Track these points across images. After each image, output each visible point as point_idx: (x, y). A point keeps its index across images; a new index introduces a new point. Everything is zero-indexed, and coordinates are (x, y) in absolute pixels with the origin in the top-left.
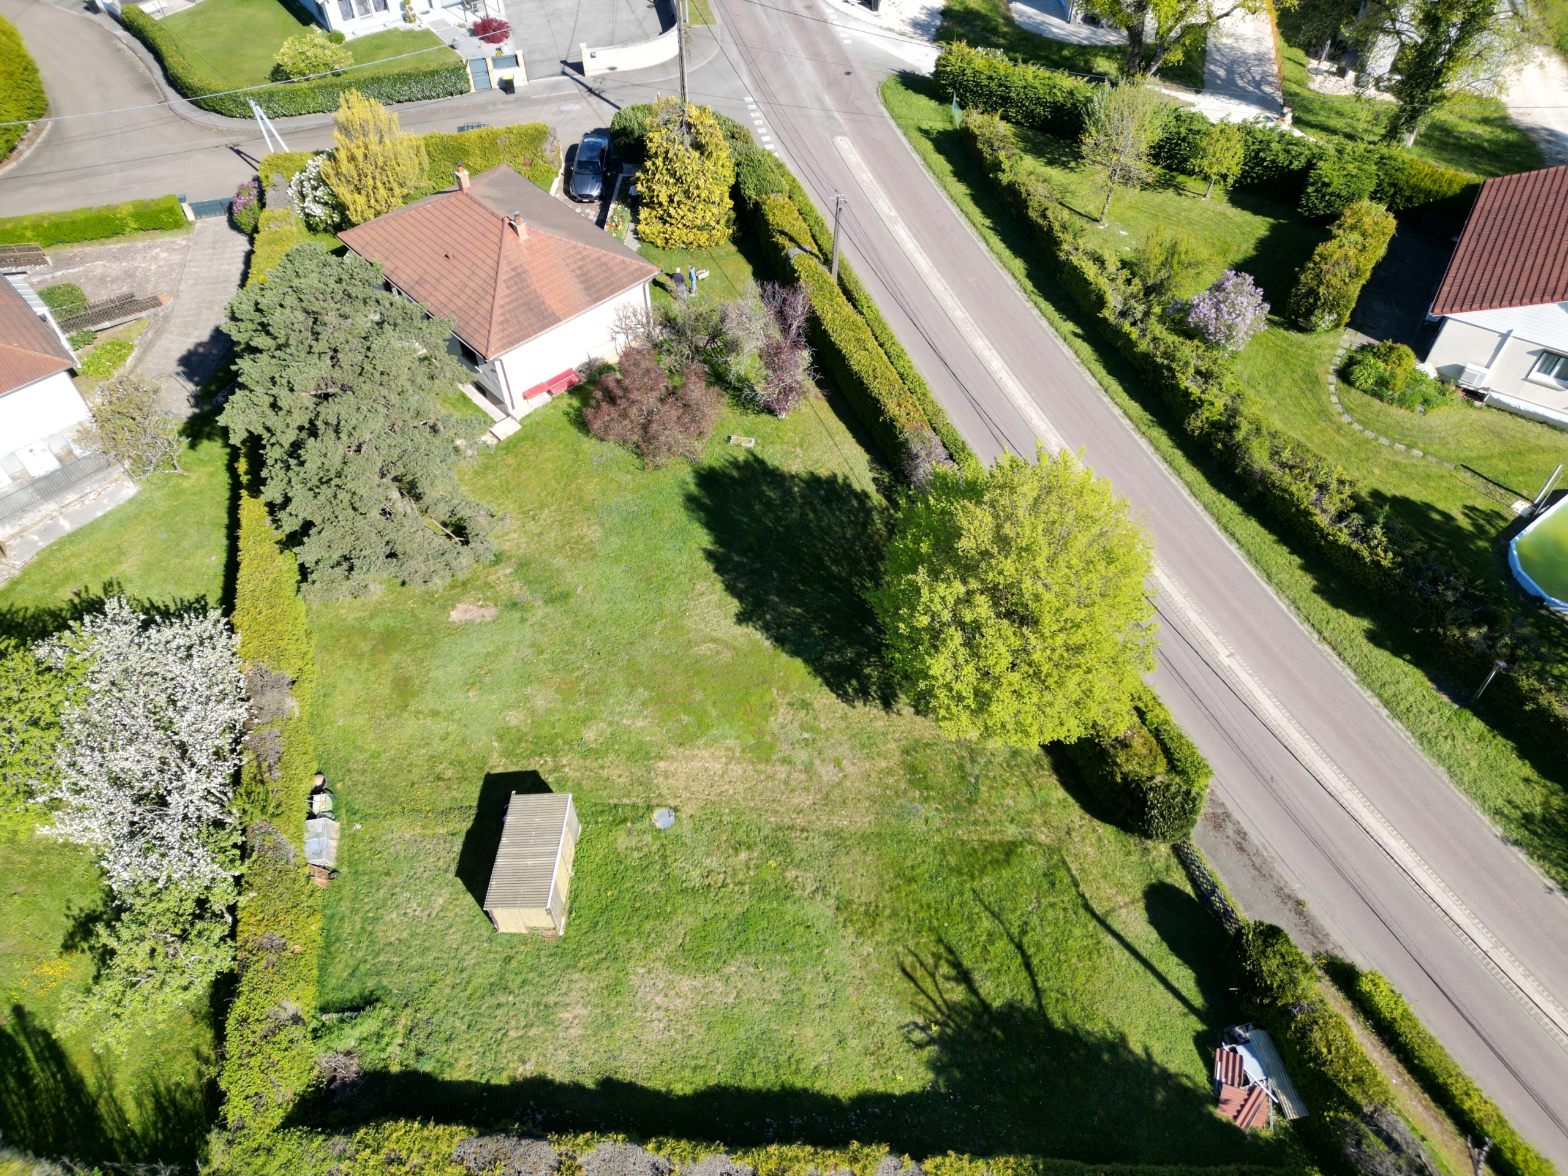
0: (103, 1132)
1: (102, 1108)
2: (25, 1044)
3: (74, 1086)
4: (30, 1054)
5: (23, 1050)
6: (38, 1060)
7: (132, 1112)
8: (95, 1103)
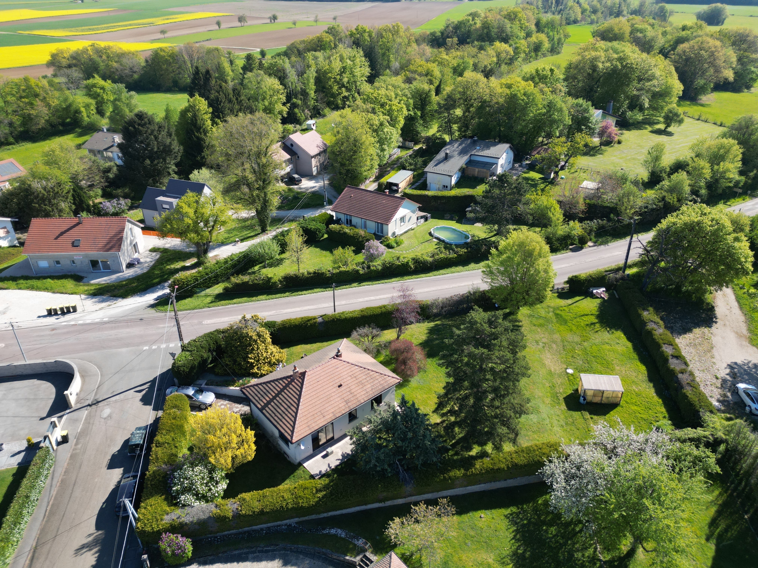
0: (727, 500)
1: (720, 502)
2: (716, 534)
3: (719, 513)
4: (718, 530)
5: (719, 533)
6: (718, 528)
7: (717, 493)
8: (720, 505)
